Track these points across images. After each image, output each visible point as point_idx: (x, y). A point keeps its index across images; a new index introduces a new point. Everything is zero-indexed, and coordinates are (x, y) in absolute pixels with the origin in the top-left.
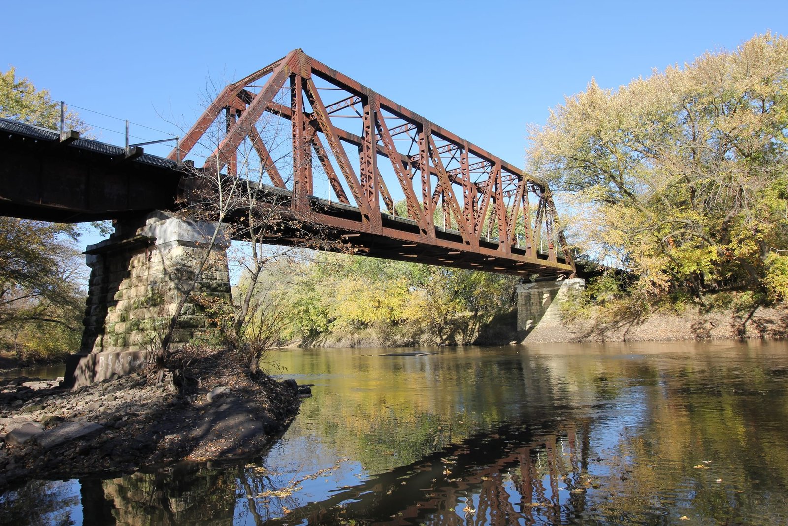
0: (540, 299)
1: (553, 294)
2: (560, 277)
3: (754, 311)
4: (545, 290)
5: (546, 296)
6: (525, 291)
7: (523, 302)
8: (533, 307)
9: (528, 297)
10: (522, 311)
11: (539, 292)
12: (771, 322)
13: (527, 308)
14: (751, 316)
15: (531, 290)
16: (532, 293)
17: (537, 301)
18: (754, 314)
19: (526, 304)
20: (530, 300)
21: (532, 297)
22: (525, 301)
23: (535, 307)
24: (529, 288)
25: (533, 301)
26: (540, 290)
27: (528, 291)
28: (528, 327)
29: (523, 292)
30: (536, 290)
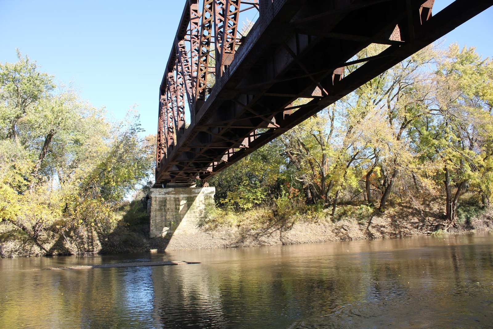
0: (176, 205)
1: (190, 201)
2: (193, 185)
3: (371, 220)
4: (182, 196)
5: (183, 202)
6: (161, 196)
7: (158, 208)
8: (168, 213)
9: (164, 202)
10: (156, 216)
11: (175, 198)
12: (384, 227)
13: (162, 214)
14: (370, 223)
15: (167, 195)
16: (168, 199)
17: (173, 207)
18: (372, 221)
19: (160, 210)
20: (165, 205)
21: (168, 203)
22: (160, 206)
23: (171, 213)
24: (166, 193)
25: (168, 206)
26: (177, 196)
27: (164, 196)
28: (164, 234)
29: (158, 196)
30: (173, 196)
